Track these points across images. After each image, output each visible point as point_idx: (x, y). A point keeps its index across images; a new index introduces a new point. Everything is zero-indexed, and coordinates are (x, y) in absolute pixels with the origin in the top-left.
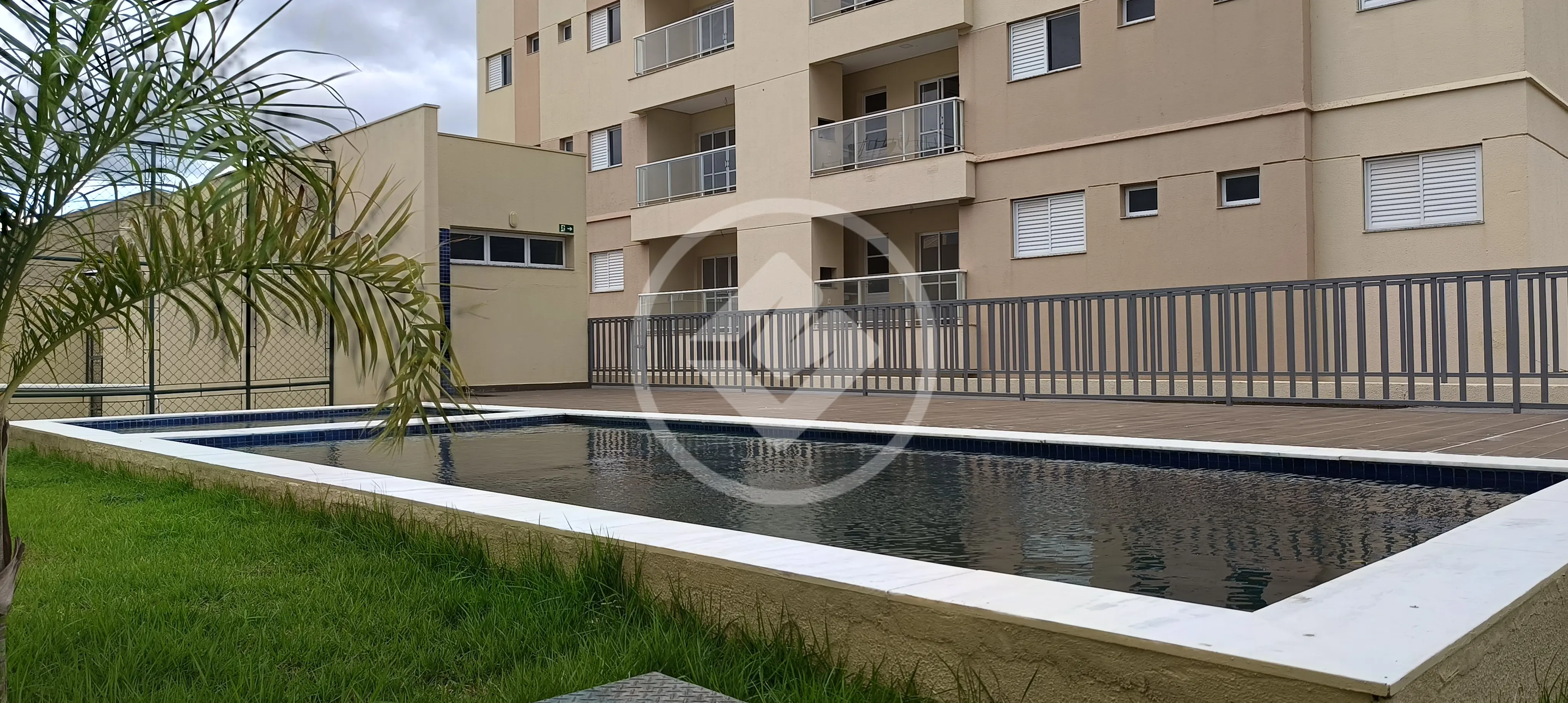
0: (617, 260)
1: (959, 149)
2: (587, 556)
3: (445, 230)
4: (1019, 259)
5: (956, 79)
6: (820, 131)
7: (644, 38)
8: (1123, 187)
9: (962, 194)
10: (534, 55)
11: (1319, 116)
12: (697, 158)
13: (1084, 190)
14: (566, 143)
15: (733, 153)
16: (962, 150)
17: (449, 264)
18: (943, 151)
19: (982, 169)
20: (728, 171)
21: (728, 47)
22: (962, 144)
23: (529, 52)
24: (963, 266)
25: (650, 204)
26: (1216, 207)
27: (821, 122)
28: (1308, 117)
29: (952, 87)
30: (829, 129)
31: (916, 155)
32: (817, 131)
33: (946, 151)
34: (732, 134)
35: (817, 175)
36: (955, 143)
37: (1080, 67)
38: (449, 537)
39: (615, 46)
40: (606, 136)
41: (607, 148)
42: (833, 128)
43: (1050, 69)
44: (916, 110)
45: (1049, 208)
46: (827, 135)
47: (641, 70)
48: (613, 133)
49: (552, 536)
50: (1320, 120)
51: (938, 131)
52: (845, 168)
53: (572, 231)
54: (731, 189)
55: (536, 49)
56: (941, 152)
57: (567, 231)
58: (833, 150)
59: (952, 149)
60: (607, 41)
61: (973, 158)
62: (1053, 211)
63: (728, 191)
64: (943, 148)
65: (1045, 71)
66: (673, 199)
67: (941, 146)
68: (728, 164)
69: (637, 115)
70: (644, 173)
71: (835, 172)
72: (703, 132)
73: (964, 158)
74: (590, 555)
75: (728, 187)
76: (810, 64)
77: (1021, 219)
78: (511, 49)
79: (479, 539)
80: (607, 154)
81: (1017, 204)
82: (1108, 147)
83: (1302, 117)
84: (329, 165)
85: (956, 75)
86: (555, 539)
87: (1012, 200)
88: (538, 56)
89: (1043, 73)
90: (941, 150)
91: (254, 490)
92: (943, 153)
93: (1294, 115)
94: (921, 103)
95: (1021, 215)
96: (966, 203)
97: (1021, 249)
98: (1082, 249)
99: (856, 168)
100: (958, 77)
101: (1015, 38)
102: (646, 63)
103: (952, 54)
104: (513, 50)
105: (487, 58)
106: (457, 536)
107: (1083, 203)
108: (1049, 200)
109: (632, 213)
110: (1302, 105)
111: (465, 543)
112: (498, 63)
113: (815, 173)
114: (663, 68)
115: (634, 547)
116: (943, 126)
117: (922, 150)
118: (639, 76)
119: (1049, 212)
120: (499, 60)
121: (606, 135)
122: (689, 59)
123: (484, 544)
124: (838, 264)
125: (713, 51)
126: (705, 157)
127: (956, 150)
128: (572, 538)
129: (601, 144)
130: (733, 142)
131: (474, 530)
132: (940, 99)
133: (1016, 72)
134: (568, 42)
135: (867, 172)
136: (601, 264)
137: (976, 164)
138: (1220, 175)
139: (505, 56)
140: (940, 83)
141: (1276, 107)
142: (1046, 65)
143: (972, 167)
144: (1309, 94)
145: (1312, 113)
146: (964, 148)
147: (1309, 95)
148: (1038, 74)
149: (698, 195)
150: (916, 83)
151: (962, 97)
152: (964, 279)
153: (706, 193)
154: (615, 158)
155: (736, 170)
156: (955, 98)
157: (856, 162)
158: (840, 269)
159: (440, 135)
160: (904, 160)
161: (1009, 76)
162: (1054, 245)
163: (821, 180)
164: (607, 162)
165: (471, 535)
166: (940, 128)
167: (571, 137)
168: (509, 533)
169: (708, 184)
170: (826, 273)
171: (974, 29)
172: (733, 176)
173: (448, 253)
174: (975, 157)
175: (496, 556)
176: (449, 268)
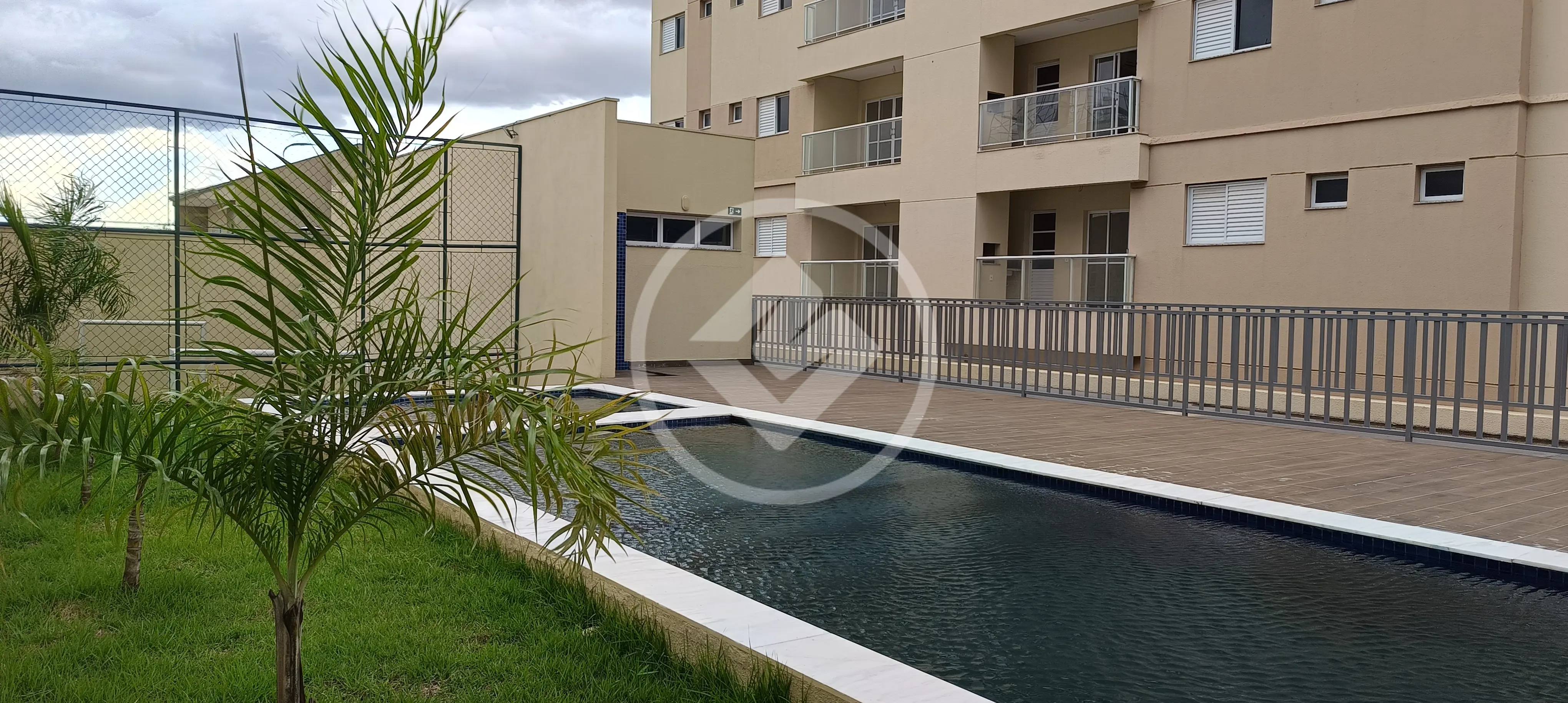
0: (781, 226)
1: (1133, 130)
2: (758, 672)
3: (622, 213)
4: (1191, 246)
5: (1134, 53)
6: (989, 105)
7: (815, 5)
8: (1310, 177)
9: (1135, 177)
10: (706, 19)
11: (1534, 108)
12: (862, 128)
13: (1266, 178)
14: (735, 109)
15: (899, 124)
16: (1136, 131)
17: (625, 245)
18: (1116, 132)
19: (1155, 151)
20: (893, 139)
21: (898, 17)
22: (1136, 124)
23: (702, 16)
24: (1132, 250)
25: (814, 173)
26: (1412, 202)
27: (991, 96)
28: (1524, 110)
29: (1129, 64)
30: (998, 103)
31: (1088, 135)
32: (986, 105)
33: (1120, 131)
34: (900, 101)
35: (984, 149)
36: (1129, 124)
37: (1270, 47)
38: (636, 619)
39: (786, 13)
40: (775, 103)
41: (774, 114)
42: (1003, 103)
43: (1237, 48)
44: (1089, 89)
45: (1227, 195)
46: (996, 110)
47: (811, 38)
48: (782, 100)
49: (728, 645)
50: (1535, 113)
51: (1112, 107)
52: (1014, 144)
53: (740, 214)
54: (896, 160)
55: (709, 13)
56: (1114, 133)
57: (735, 213)
58: (1002, 125)
59: (1126, 130)
60: (778, 7)
61: (1148, 140)
62: (1230, 198)
63: (893, 162)
64: (1116, 129)
65: (1230, 50)
66: (837, 169)
67: (1114, 127)
68: (893, 132)
69: (806, 83)
70: (810, 141)
71: (1002, 147)
72: (870, 100)
73: (1137, 140)
74: (761, 672)
75: (893, 158)
76: (983, 38)
77: (1195, 205)
78: (684, 12)
79: (662, 628)
80: (774, 120)
81: (1192, 189)
82: (1296, 133)
83: (1516, 111)
84: (517, 149)
85: (1135, 49)
86: (730, 648)
87: (1187, 185)
88: (711, 21)
89: (1228, 53)
90: (1114, 131)
91: (464, 527)
92: (1116, 134)
93: (1507, 108)
94: (1095, 81)
95: (1195, 201)
96: (1138, 185)
97: (1194, 235)
98: (1260, 239)
99: (1025, 145)
100: (1136, 51)
101: (1200, 15)
102: (817, 31)
103: (1130, 28)
104: (686, 14)
105: (662, 21)
106: (642, 620)
107: (1264, 191)
108: (1227, 186)
109: (796, 181)
110: (1519, 98)
111: (649, 629)
112: (671, 26)
113: (983, 148)
114: (833, 37)
115: (801, 677)
116: (1117, 102)
117: (1094, 130)
118: (809, 44)
119: (1226, 199)
120: (673, 22)
121: (773, 103)
122: (858, 28)
123: (666, 634)
124: (1002, 239)
125: (883, 21)
126: (871, 127)
127: (1130, 131)
128: (745, 653)
129: (770, 109)
130: (899, 113)
131: (658, 619)
132: (1116, 78)
133: (1198, 50)
134: (740, 7)
135: (1035, 150)
136: (765, 230)
137: (1151, 146)
138: (1420, 168)
139: (679, 20)
140: (1117, 57)
141: (1488, 98)
142: (1232, 44)
143: (1147, 149)
144: (1526, 85)
145: (1528, 106)
146: (1139, 130)
147: (1525, 87)
148: (1222, 54)
149: (862, 166)
150: (1091, 57)
151: (1139, 76)
152: (1132, 264)
153: (870, 164)
154: (782, 124)
155: (902, 138)
156: (1131, 77)
157: (1025, 139)
158: (1004, 247)
159: (620, 121)
160: (1075, 139)
161: (1191, 54)
162: (1229, 234)
163: (988, 155)
164: (774, 129)
165: (656, 623)
166: (1115, 104)
167: (741, 103)
168: (689, 631)
169: (872, 155)
170: (989, 249)
171: (1155, 4)
172: (898, 144)
173: (624, 235)
174: (1150, 139)
175: (677, 647)
176: (625, 249)
